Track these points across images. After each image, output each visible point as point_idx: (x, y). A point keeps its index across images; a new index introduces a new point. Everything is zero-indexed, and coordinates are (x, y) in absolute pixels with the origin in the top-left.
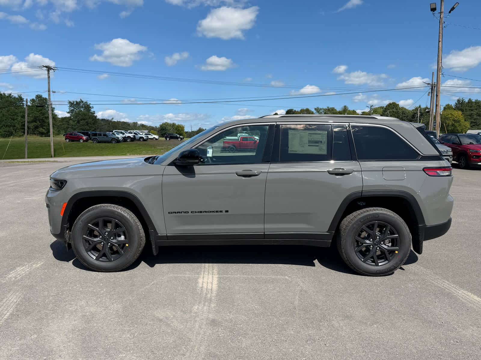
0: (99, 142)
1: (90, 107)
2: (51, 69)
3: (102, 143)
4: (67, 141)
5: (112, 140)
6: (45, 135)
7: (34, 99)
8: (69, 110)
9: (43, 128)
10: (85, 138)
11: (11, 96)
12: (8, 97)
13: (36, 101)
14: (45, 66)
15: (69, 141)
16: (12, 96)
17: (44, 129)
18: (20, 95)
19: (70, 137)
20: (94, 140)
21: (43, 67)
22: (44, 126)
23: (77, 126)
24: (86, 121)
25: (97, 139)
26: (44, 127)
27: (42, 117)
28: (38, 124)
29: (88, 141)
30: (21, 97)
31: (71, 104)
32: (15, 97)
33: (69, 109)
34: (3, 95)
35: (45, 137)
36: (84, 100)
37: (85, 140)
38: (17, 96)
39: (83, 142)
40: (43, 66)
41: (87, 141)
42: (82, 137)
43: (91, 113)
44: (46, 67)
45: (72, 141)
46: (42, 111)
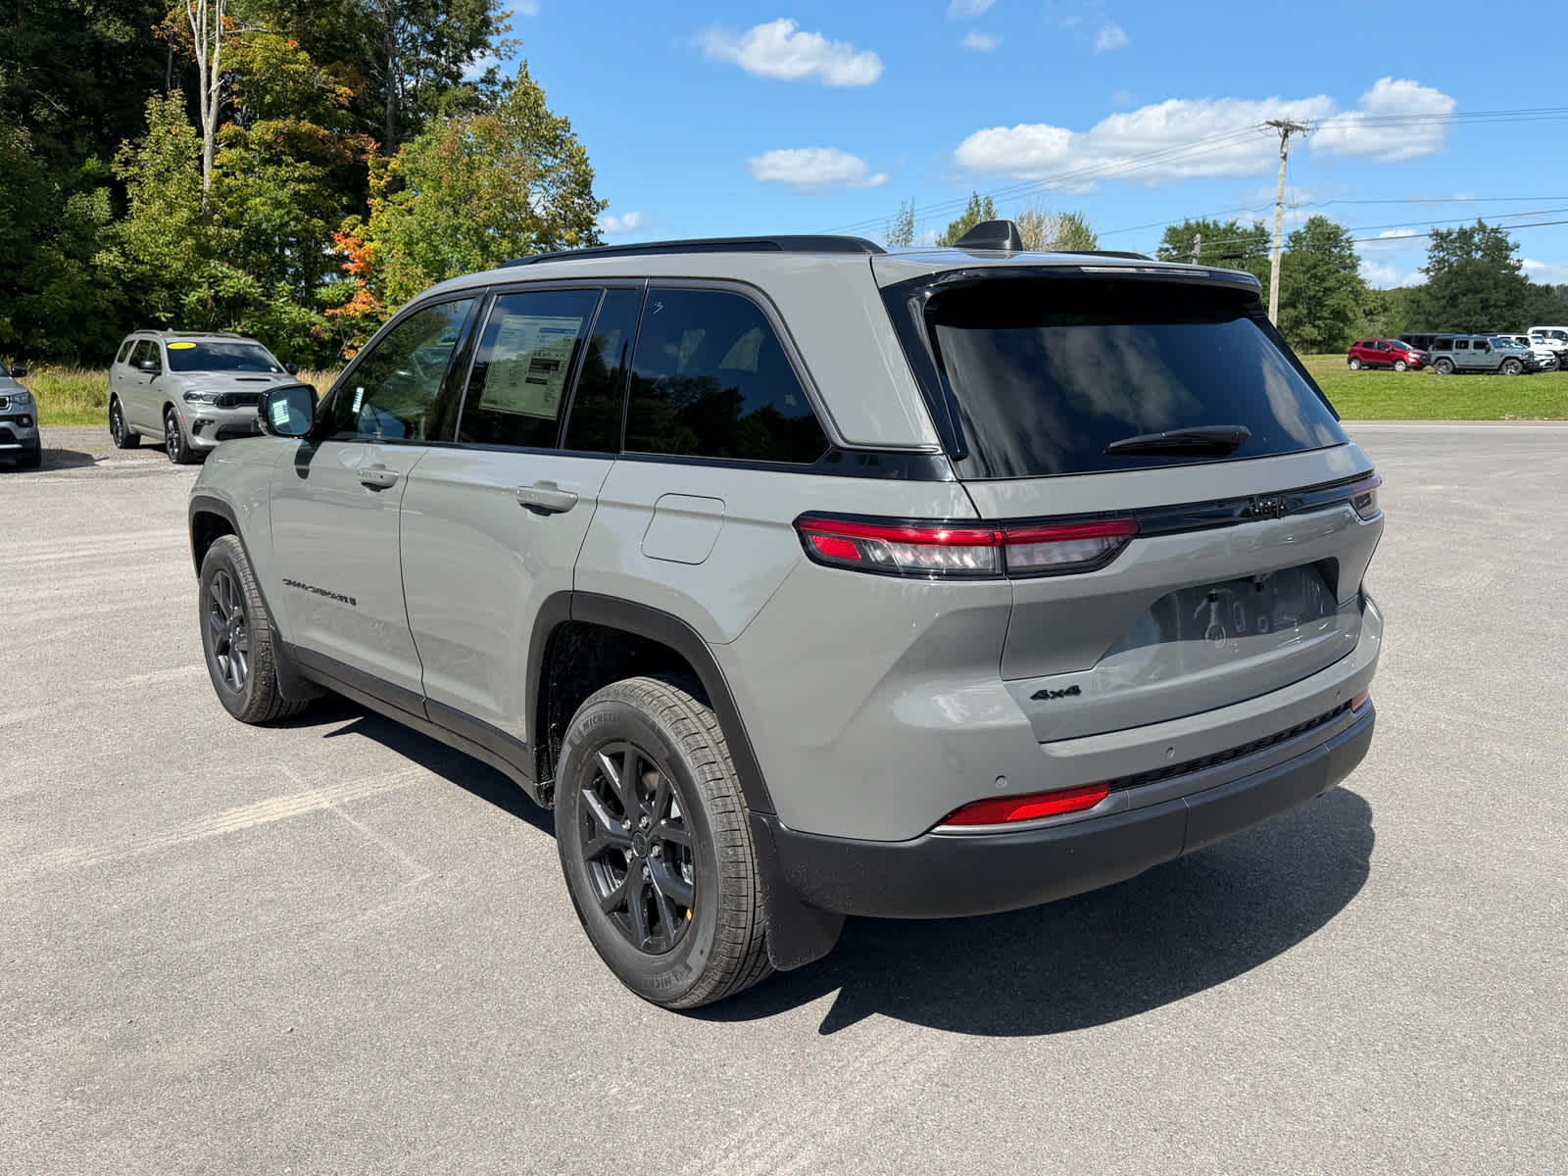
0: (1456, 371)
1: (1508, 248)
2: (1294, 128)
3: (1464, 374)
4: (1354, 365)
5: (1503, 362)
6: (1320, 349)
7: (1298, 232)
8: (1430, 261)
9: (1314, 326)
10: (1413, 356)
11: (1235, 227)
12: (1225, 231)
13: (1305, 238)
14: (1272, 121)
15: (1359, 368)
16: (1238, 228)
17: (1319, 327)
18: (1261, 224)
19: (1366, 352)
20: (1440, 364)
21: (1268, 126)
22: (1320, 318)
23: (1444, 317)
24: (1481, 295)
25: (1449, 359)
26: (1317, 323)
27: (1315, 290)
28: (1300, 312)
29: (1424, 366)
30: (1263, 230)
31: (1441, 239)
32: (1245, 230)
33: (1430, 257)
34: (1212, 226)
35: (1320, 353)
36: (1491, 224)
37: (1413, 363)
38: (1250, 228)
39: (1406, 370)
40: (1268, 123)
41: (1419, 366)
42: (1405, 352)
43: (1508, 267)
44: (1278, 124)
45: (1372, 367)
46: (1315, 271)
